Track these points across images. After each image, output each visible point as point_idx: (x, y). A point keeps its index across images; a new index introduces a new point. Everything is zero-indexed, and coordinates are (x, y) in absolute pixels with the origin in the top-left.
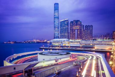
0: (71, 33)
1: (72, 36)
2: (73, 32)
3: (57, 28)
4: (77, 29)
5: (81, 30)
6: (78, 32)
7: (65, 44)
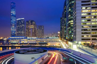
0: (27, 31)
1: (28, 34)
2: (28, 30)
3: (13, 26)
4: (32, 28)
5: (35, 29)
6: (33, 31)
7: (24, 42)
